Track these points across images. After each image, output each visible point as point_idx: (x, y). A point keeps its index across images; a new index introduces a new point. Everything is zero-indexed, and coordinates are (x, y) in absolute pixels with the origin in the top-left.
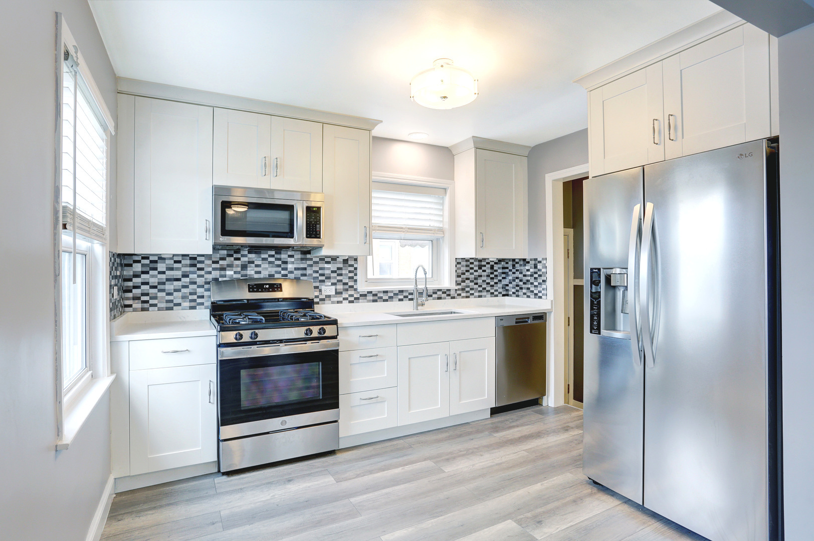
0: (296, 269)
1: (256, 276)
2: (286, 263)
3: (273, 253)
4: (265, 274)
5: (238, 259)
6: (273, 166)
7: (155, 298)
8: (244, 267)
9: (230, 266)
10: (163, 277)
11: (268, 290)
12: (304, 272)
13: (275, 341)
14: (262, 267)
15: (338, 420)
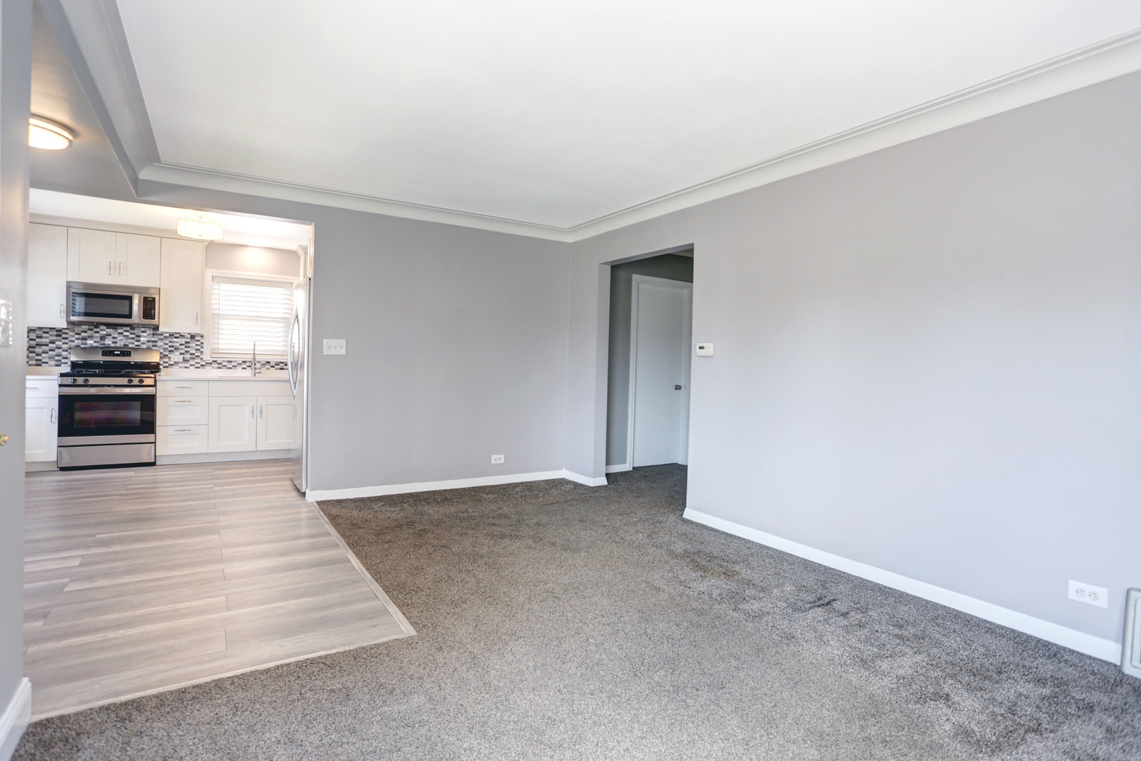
0: (148, 341)
1: (112, 345)
2: (139, 336)
3: (128, 329)
4: (120, 344)
5: (98, 332)
8: (103, 338)
9: (91, 337)
11: (118, 355)
12: (155, 344)
13: (103, 386)
14: (118, 339)
15: (155, 443)
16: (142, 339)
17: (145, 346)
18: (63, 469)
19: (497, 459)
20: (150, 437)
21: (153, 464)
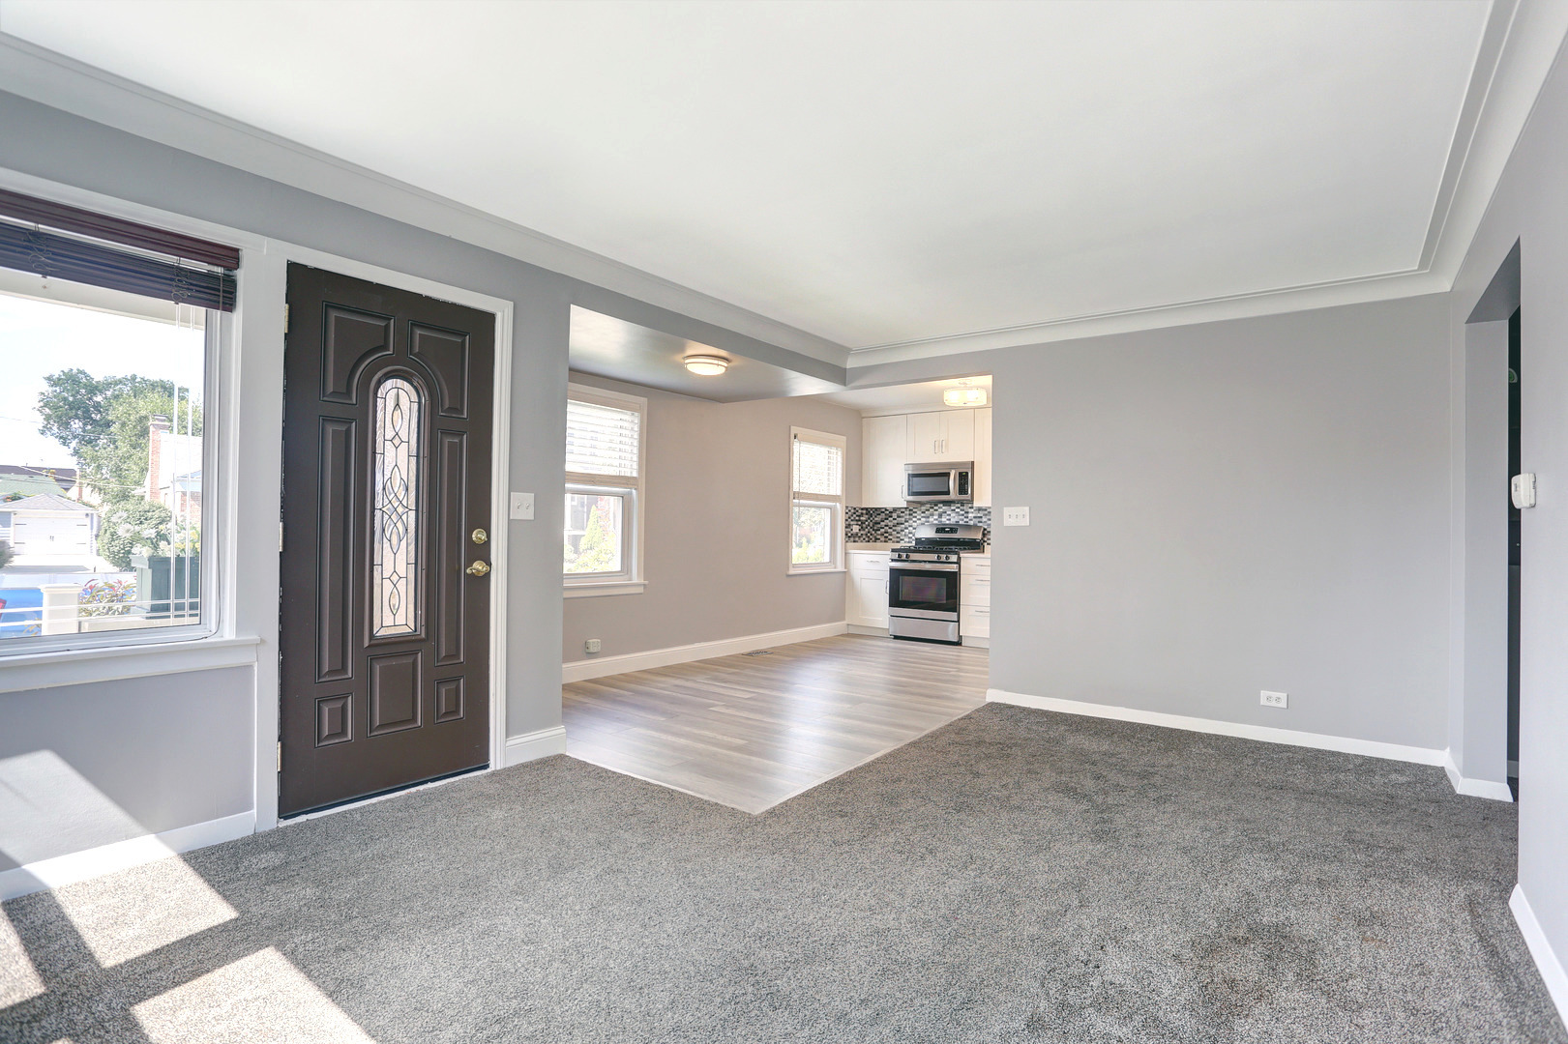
0: (975, 517)
1: (948, 522)
2: (967, 513)
3: (959, 505)
4: (953, 521)
5: (936, 510)
6: (940, 446)
7: (891, 535)
8: (940, 516)
9: (932, 515)
10: (895, 522)
11: (948, 532)
12: (980, 520)
13: (920, 562)
14: (951, 517)
15: (958, 621)
16: (970, 515)
17: (971, 523)
18: (896, 637)
19: (1273, 698)
20: (953, 616)
21: (958, 643)
